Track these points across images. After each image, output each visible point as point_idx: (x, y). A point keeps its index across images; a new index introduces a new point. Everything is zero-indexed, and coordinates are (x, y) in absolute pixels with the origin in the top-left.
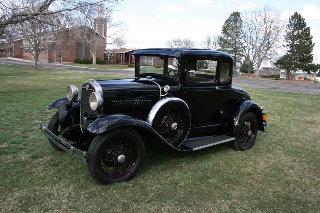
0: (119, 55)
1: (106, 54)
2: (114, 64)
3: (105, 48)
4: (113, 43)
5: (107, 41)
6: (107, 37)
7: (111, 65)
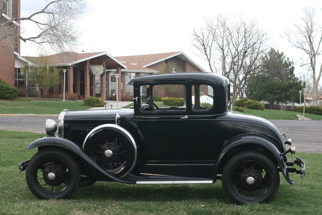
0: (57, 72)
1: (19, 69)
2: (44, 97)
3: (15, 53)
4: (39, 36)
5: (21, 31)
6: (23, 19)
7: (33, 101)
